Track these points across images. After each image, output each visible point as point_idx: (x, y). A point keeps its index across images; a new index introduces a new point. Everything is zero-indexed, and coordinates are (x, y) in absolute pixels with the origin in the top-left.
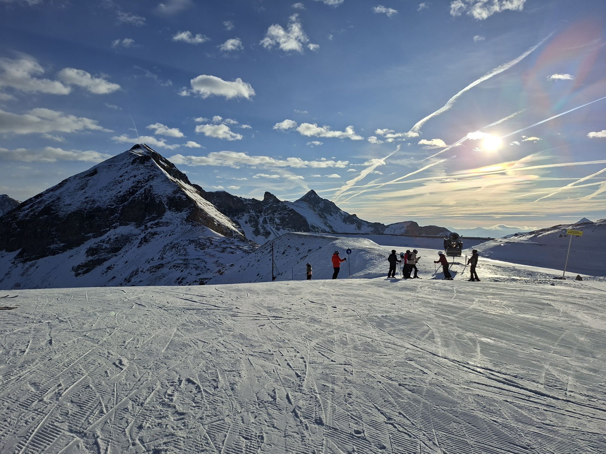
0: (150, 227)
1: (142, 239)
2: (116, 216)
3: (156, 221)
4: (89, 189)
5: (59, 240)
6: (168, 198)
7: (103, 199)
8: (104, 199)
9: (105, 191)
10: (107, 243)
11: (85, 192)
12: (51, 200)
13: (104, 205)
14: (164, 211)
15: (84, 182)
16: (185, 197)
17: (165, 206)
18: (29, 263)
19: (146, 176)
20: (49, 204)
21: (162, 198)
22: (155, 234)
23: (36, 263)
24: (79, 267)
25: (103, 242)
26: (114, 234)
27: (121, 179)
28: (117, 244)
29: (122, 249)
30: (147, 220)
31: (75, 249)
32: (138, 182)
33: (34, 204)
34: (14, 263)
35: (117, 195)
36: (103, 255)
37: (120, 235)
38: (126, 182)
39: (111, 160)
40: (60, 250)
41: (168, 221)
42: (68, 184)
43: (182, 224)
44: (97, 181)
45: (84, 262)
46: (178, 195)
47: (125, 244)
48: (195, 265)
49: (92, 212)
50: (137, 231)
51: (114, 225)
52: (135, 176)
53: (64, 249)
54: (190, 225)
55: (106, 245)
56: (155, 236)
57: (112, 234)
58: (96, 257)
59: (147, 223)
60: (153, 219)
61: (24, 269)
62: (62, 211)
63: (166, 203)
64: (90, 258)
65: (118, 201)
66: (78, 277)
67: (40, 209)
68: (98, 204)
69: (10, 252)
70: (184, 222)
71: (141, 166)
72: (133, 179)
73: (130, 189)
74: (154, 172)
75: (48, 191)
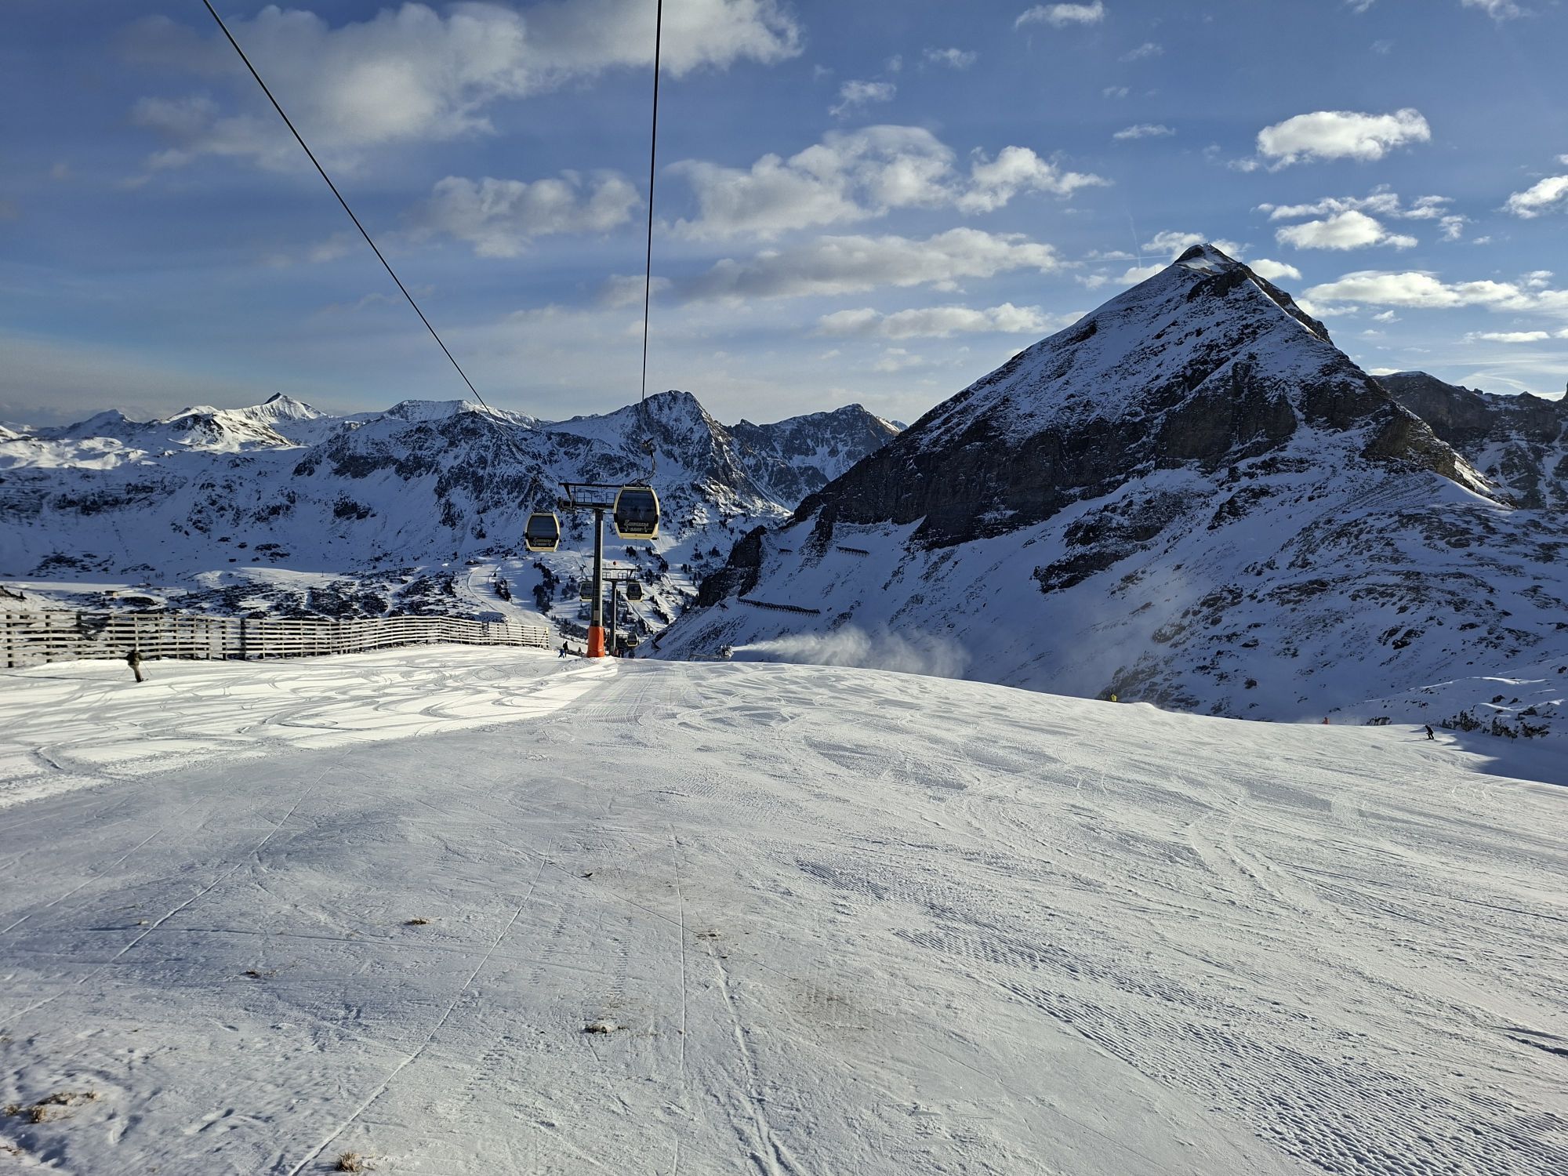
0: (1245, 474)
1: (1221, 506)
2: (1144, 443)
3: (1266, 456)
4: (1075, 374)
5: (1003, 502)
6: (1306, 388)
7: (1111, 398)
8: (1115, 399)
9: (1115, 378)
10: (1123, 514)
11: (1067, 383)
12: (988, 405)
13: (1115, 414)
14: (1293, 427)
15: (1065, 356)
16: (1361, 382)
17: (1297, 412)
18: (939, 552)
19: (1235, 329)
20: (984, 414)
21: (1287, 389)
22: (1264, 492)
23: (953, 552)
24: (1052, 570)
25: (1114, 511)
26: (1143, 489)
27: (1158, 343)
28: (1151, 517)
29: (1162, 532)
30: (1235, 453)
31: (1040, 526)
32: (1210, 347)
33: (952, 415)
34: (908, 549)
35: (1150, 385)
36: (1111, 544)
37: (1158, 495)
38: (1172, 350)
39: (1131, 294)
40: (1005, 525)
41: (1305, 455)
42: (1027, 365)
43: (1350, 464)
44: (1097, 352)
45: (1063, 558)
46: (1339, 377)
47: (1170, 519)
48: (1452, 593)
49: (1080, 434)
50: (1204, 484)
51: (1139, 466)
52: (1199, 333)
53: (1012, 525)
54: (1381, 471)
55: (1121, 519)
56: (1263, 500)
57: (1134, 489)
58: (1093, 548)
59: (1237, 460)
60: (1257, 450)
61: (928, 566)
62: (1014, 431)
63: (1298, 402)
64: (1079, 549)
65: (1151, 404)
66: (1048, 595)
67: (964, 427)
68: (1098, 411)
69: (899, 524)
70: (1357, 459)
71: (1218, 302)
72: (1193, 340)
73: (1185, 368)
74: (1258, 317)
75: (982, 383)
